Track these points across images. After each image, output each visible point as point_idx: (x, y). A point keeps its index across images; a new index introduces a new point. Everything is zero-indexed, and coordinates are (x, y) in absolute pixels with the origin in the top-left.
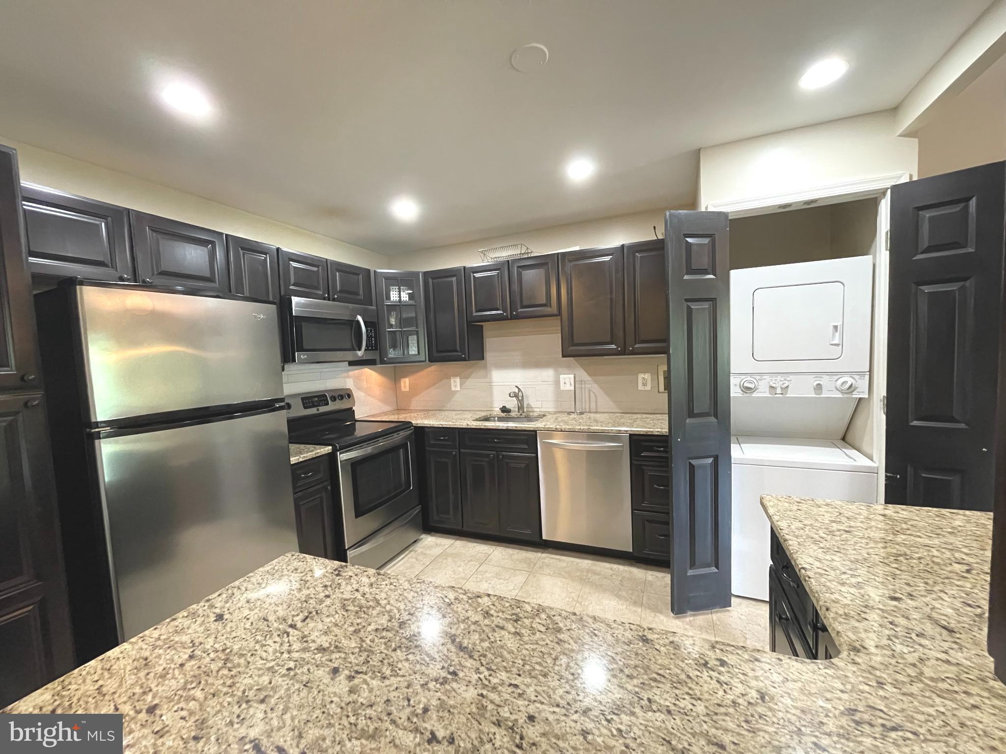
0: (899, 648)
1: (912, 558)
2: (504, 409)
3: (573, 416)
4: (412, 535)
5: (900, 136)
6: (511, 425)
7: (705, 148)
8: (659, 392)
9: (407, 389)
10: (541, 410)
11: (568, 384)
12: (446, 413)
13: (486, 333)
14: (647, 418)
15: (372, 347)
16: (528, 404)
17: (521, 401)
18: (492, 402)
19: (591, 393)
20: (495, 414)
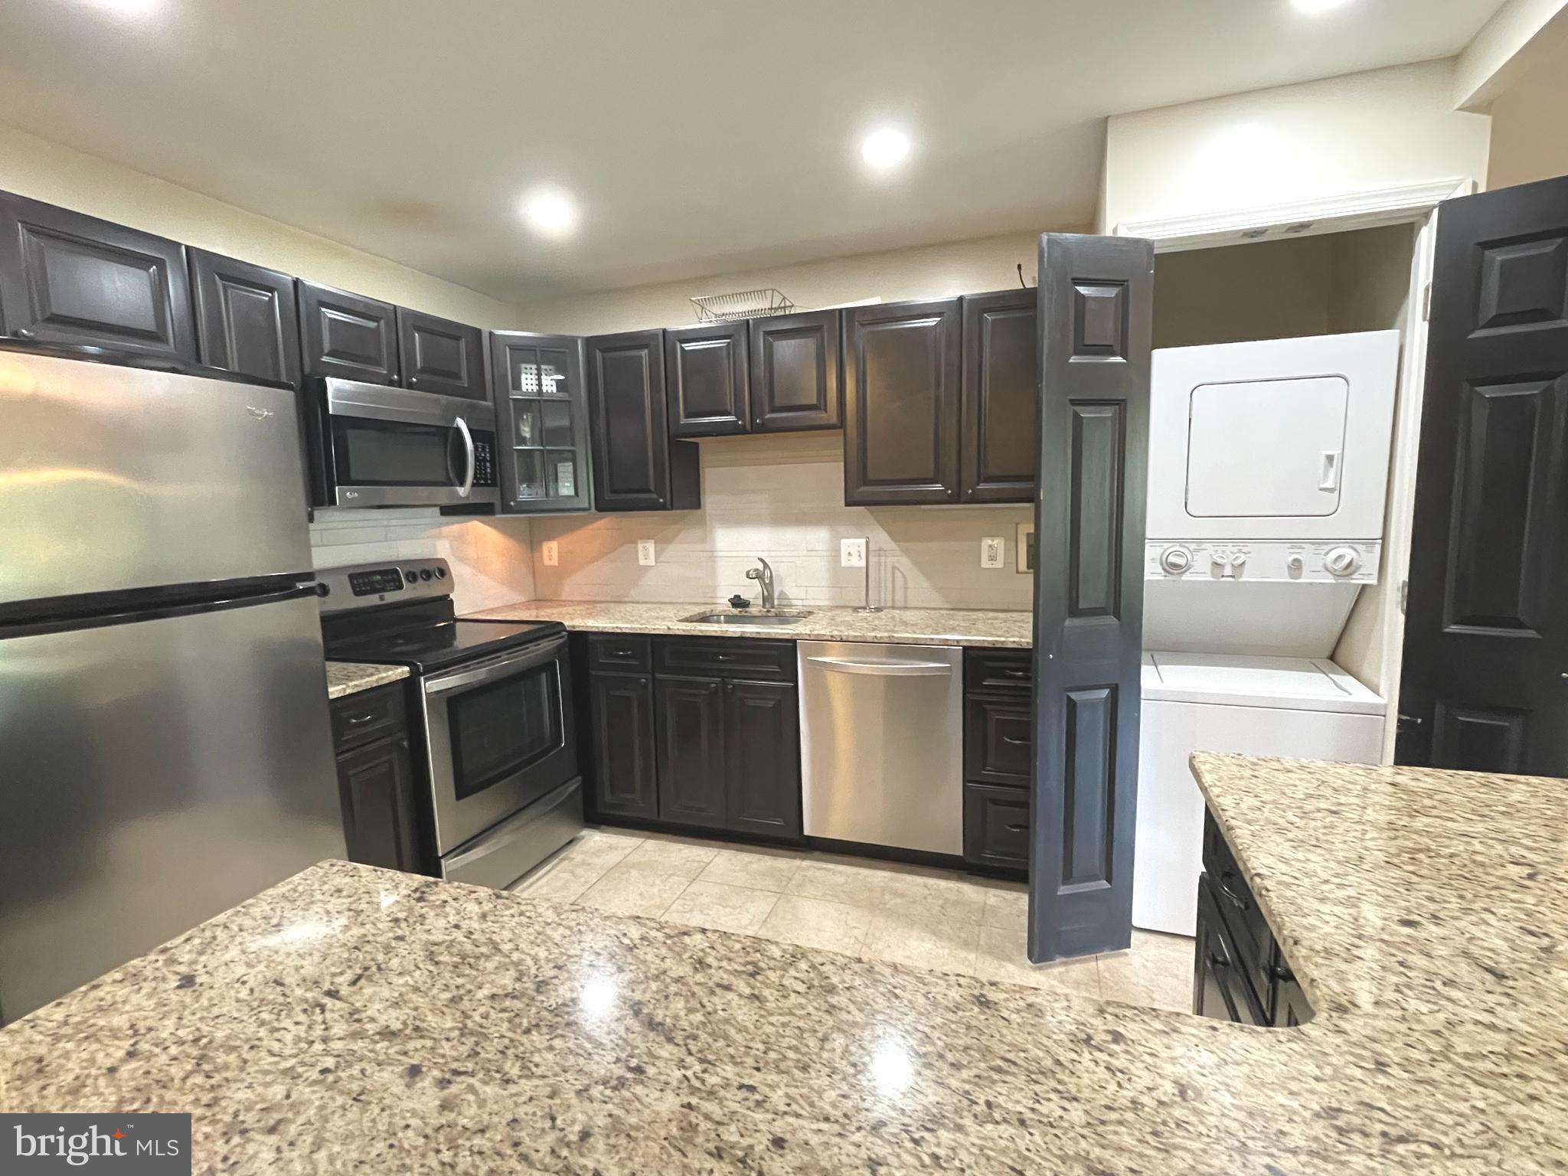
0: (1413, 1005)
1: (1439, 855)
2: (736, 601)
3: (862, 614)
4: (563, 832)
5: (1460, 109)
6: (750, 630)
7: (1118, 116)
8: (1018, 572)
9: (555, 562)
10: (806, 603)
11: (855, 555)
12: (629, 607)
13: (705, 458)
14: (996, 618)
15: (485, 479)
16: (782, 593)
17: (768, 587)
18: (714, 588)
19: (897, 572)
20: (719, 609)
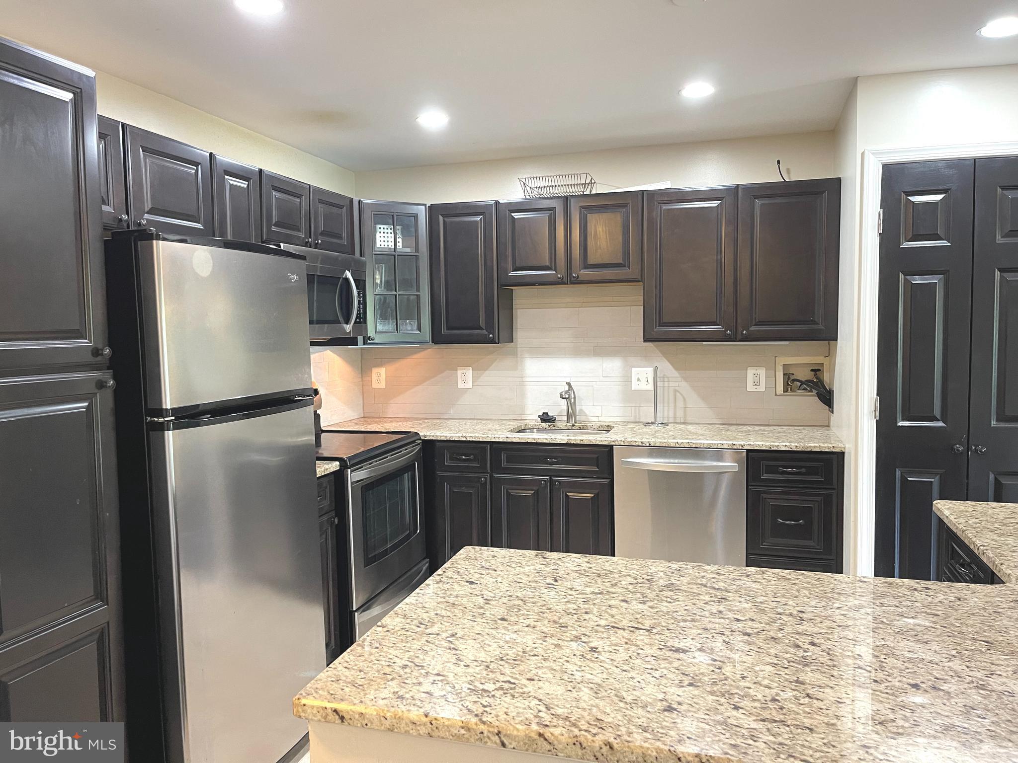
2: (545, 417)
3: (653, 427)
7: (865, 77)
8: (776, 395)
9: (383, 385)
10: (601, 418)
11: (643, 380)
13: (517, 302)
15: (360, 319)
16: (581, 410)
17: (572, 405)
18: (525, 407)
19: (678, 394)
20: (531, 424)
